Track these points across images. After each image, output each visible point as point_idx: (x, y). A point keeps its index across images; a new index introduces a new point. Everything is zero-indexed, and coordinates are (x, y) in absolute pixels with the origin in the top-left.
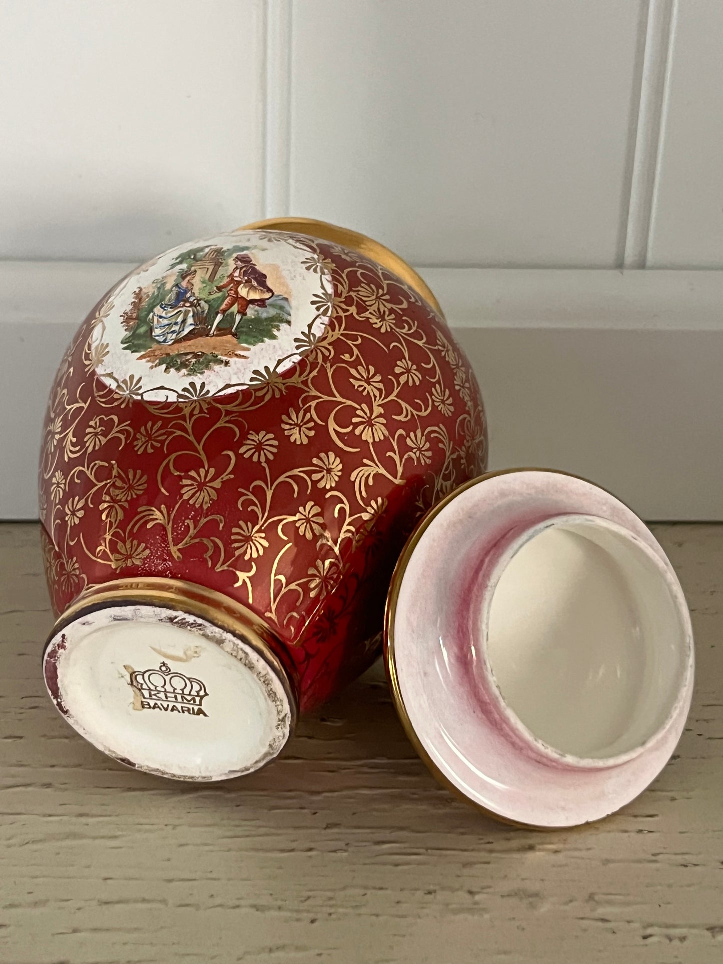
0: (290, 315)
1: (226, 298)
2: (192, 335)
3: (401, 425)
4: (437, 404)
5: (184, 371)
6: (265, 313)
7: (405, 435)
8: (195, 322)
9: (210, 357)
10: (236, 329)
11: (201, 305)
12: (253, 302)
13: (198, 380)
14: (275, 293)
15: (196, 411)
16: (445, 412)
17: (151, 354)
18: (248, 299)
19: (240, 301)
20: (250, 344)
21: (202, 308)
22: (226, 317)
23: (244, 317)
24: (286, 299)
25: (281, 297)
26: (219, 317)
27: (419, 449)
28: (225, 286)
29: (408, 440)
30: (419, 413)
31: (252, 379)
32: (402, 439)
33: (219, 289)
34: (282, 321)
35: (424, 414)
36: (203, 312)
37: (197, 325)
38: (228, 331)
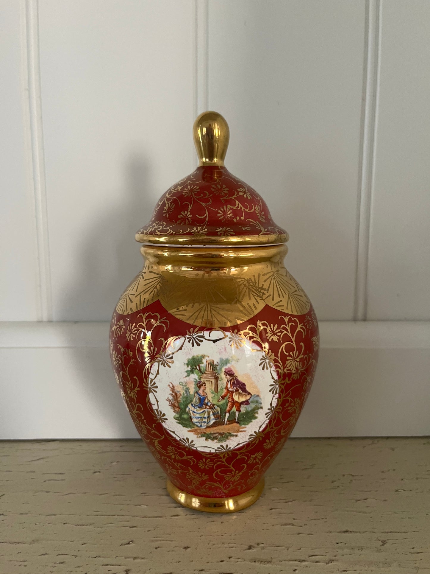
0: (261, 403)
1: (228, 403)
2: (215, 425)
5: (216, 441)
6: (250, 408)
8: (215, 417)
9: (228, 435)
10: (237, 420)
11: (216, 408)
12: (242, 403)
13: (224, 444)
14: (253, 394)
15: (226, 455)
17: (195, 431)
18: (240, 402)
19: (236, 404)
20: (246, 424)
21: (217, 410)
22: (231, 414)
23: (240, 413)
24: (258, 396)
25: (255, 396)
26: (227, 415)
28: (225, 396)
31: (249, 439)
33: (223, 398)
34: (258, 408)
36: (218, 412)
37: (217, 419)
38: (234, 421)
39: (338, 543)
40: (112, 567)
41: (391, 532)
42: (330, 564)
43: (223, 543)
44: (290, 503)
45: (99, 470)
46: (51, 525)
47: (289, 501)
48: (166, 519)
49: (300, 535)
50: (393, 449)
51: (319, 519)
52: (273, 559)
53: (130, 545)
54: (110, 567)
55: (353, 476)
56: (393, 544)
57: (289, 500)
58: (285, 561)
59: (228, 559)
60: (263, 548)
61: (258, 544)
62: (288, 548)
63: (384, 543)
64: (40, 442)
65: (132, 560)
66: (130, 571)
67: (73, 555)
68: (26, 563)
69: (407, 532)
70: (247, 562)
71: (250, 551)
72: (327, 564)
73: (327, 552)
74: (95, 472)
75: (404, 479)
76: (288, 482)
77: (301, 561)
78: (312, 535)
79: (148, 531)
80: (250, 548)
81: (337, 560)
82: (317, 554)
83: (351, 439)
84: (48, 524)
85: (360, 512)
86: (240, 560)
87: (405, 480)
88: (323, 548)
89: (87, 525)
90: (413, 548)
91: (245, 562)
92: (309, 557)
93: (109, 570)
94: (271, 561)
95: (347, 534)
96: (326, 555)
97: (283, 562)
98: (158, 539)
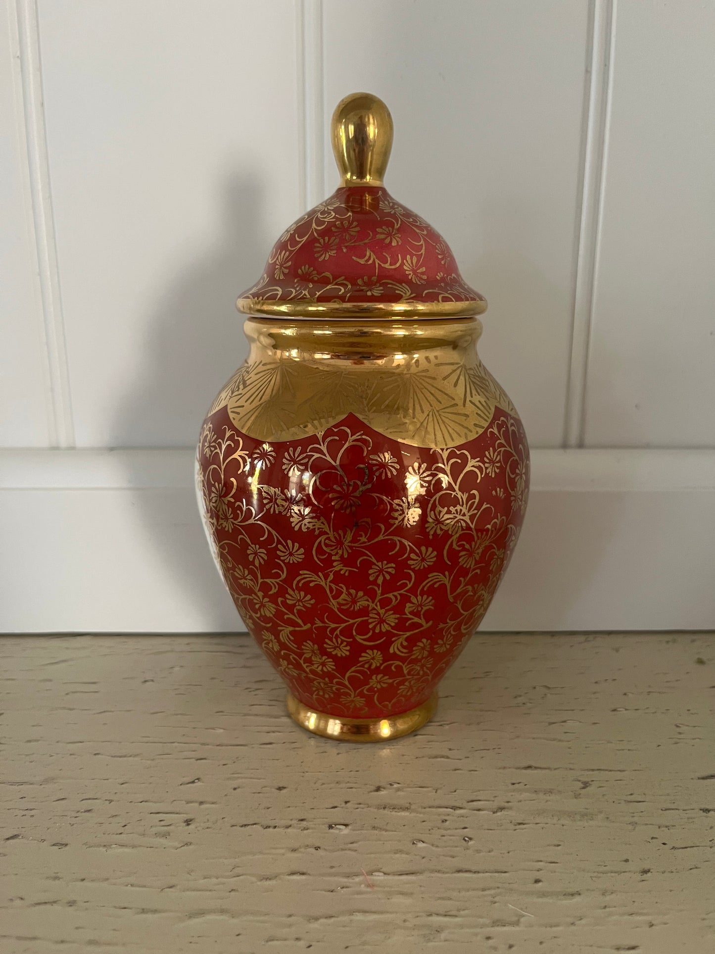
3: (277, 595)
4: (287, 561)
7: (284, 600)
16: (297, 559)
27: (299, 601)
29: (288, 601)
30: (281, 579)
32: (284, 603)
35: (284, 576)
39: (513, 784)
40: (165, 815)
41: (598, 770)
42: (499, 814)
43: (337, 783)
44: (447, 727)
45: (152, 679)
46: (76, 756)
47: (445, 724)
48: (253, 748)
49: (457, 771)
50: (617, 650)
51: (488, 750)
52: (412, 805)
53: (195, 784)
54: (161, 816)
55: (549, 688)
56: (600, 787)
57: (445, 722)
58: (430, 807)
59: (344, 805)
60: (398, 790)
61: (391, 785)
62: (437, 790)
63: (586, 785)
64: (60, 637)
65: (196, 805)
66: (193, 821)
67: (106, 800)
68: (32, 812)
69: (624, 771)
70: (372, 809)
71: (378, 793)
72: (494, 813)
73: (495, 797)
74: (146, 681)
75: (628, 694)
76: (447, 697)
77: (454, 808)
78: (476, 772)
79: (224, 765)
80: (378, 789)
81: (510, 808)
82: (480, 799)
83: (553, 634)
84: (71, 755)
85: (554, 740)
86: (361, 806)
87: (630, 695)
88: (491, 790)
89: (131, 756)
90: (631, 794)
91: (369, 809)
92: (468, 802)
93: (160, 821)
94: (409, 808)
95: (529, 771)
96: (493, 801)
97: (428, 809)
98: (239, 775)
